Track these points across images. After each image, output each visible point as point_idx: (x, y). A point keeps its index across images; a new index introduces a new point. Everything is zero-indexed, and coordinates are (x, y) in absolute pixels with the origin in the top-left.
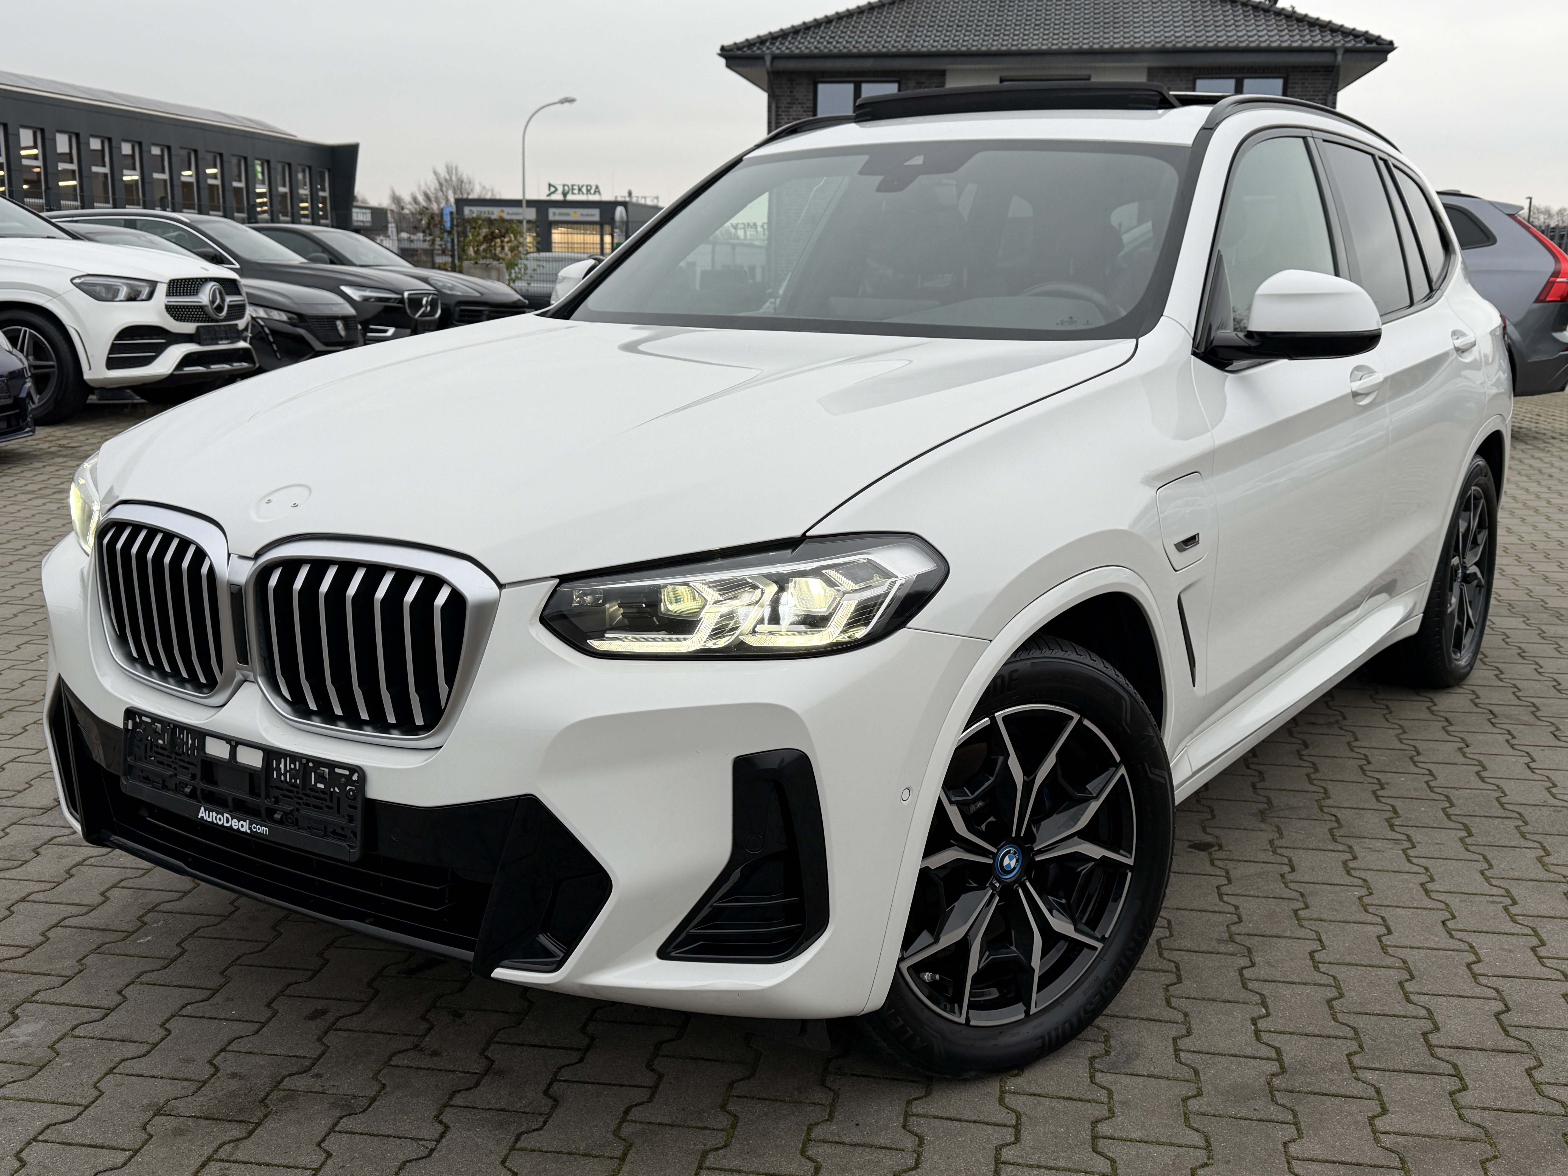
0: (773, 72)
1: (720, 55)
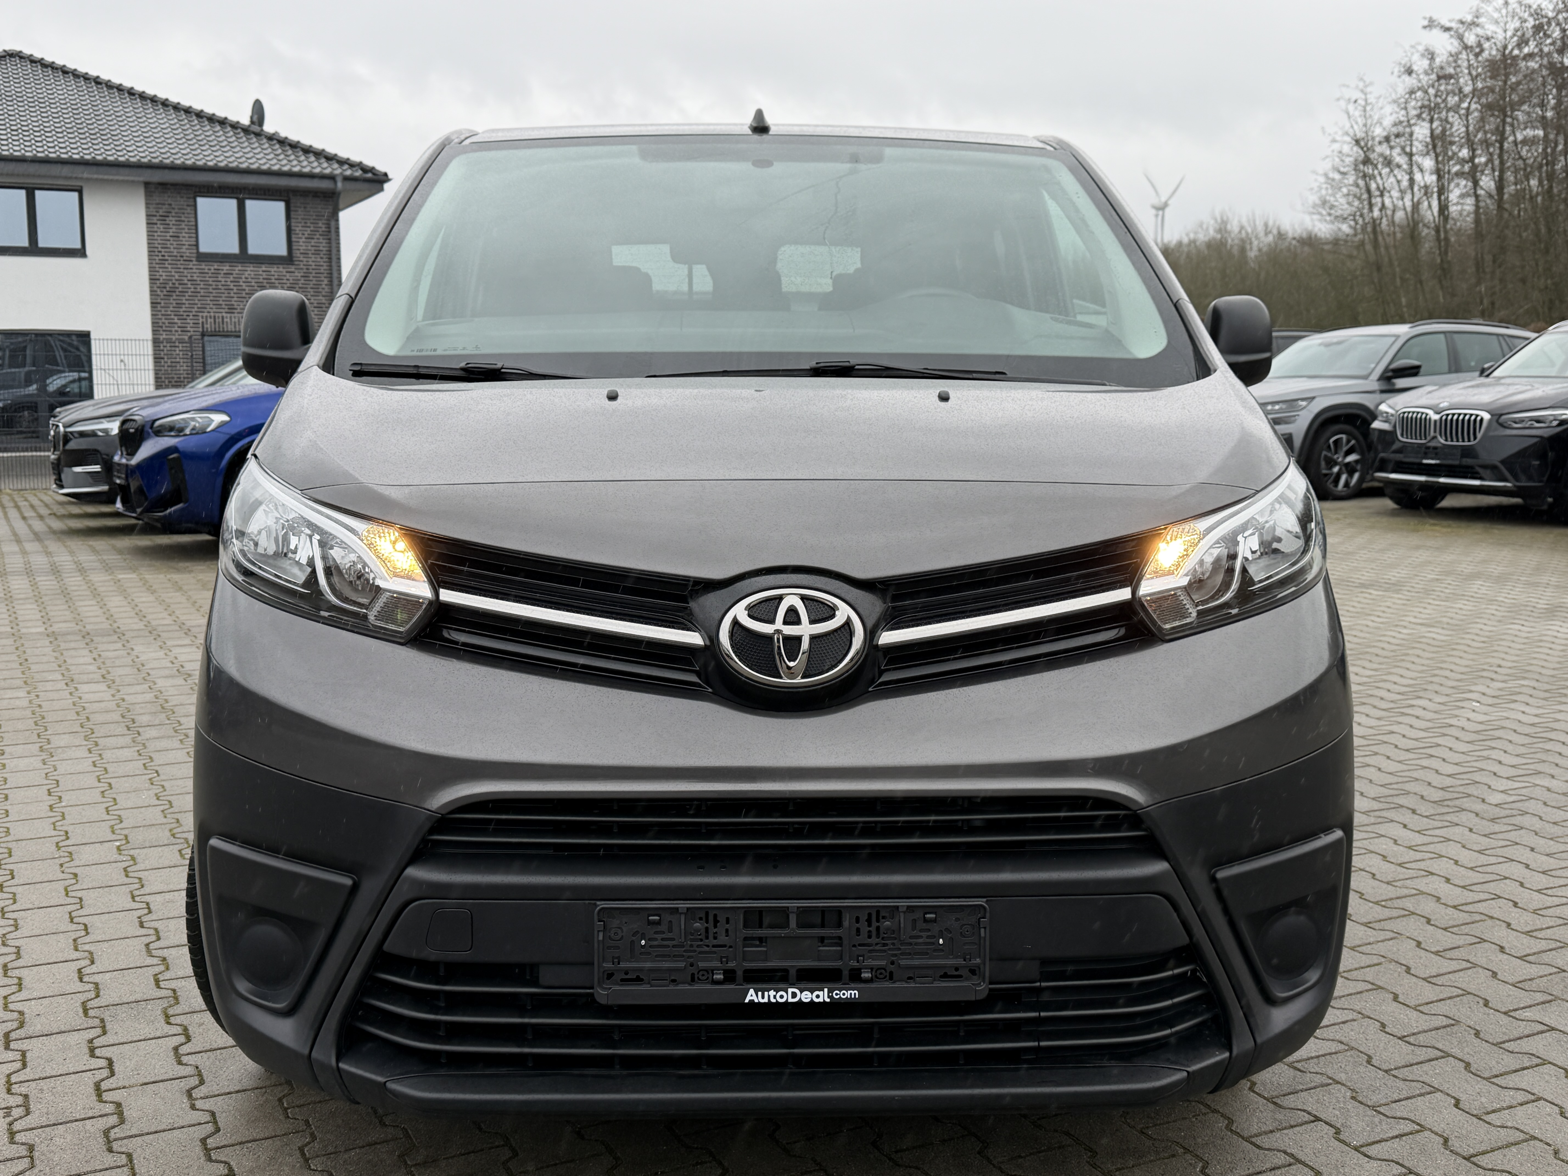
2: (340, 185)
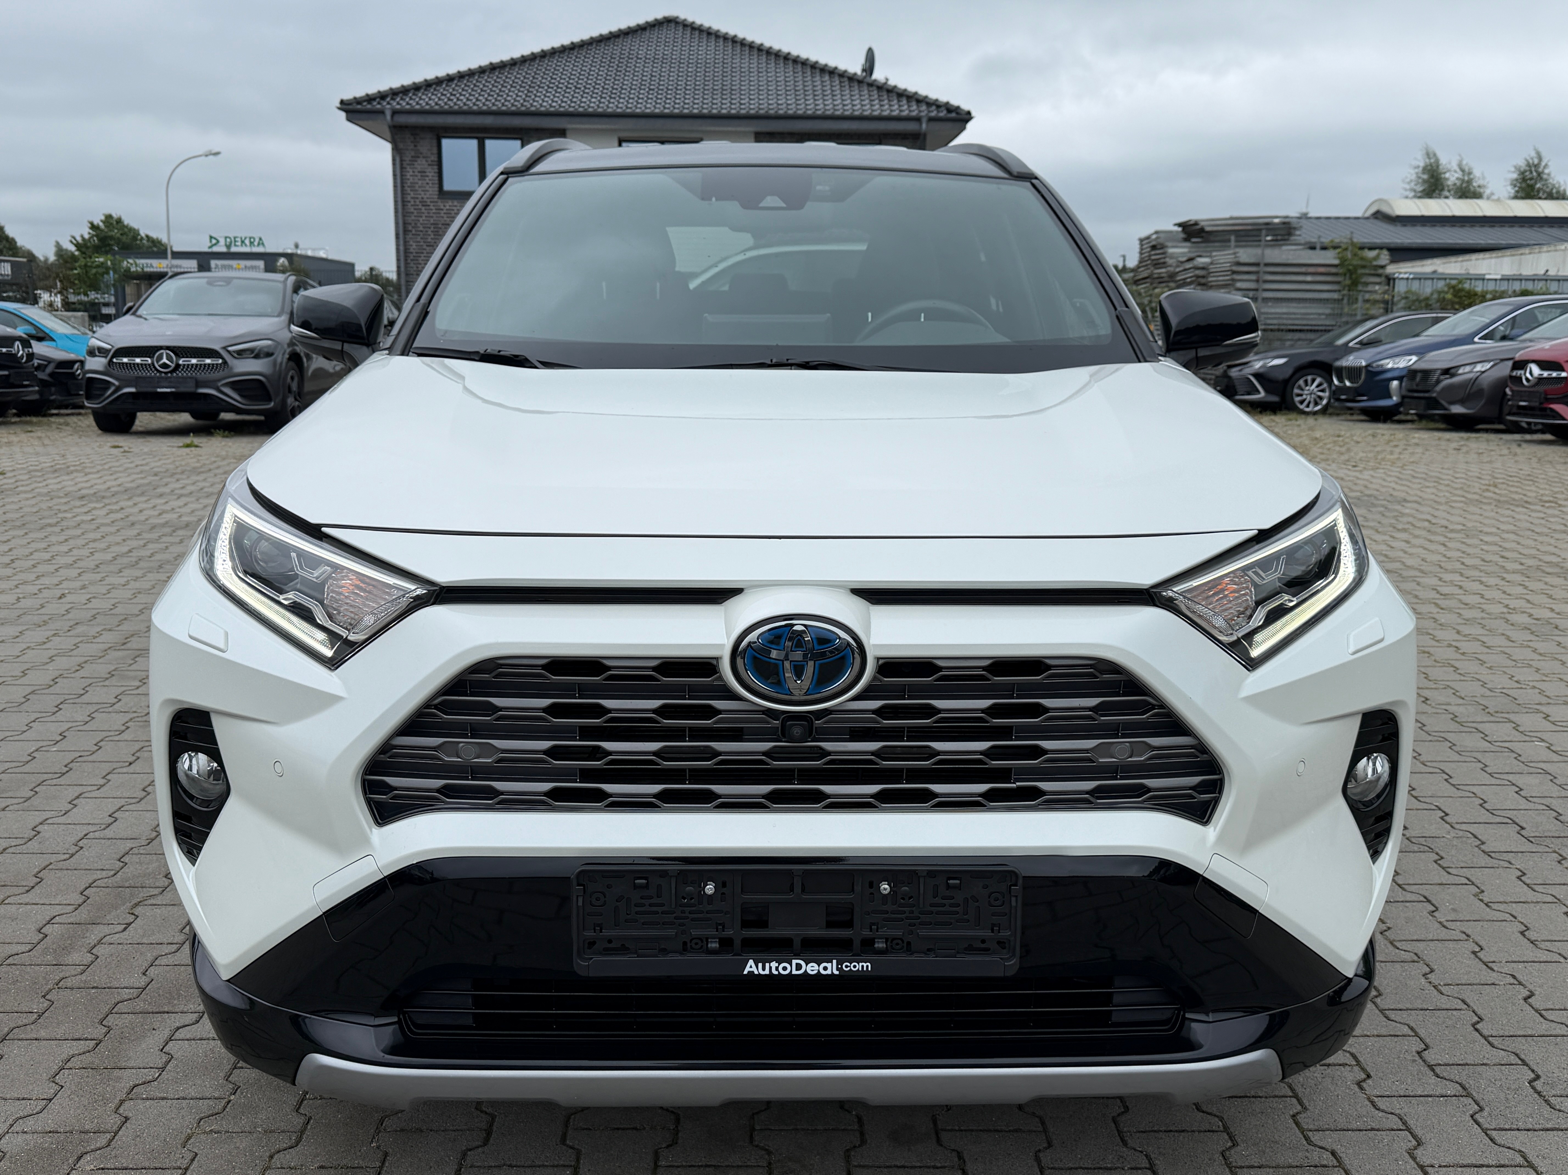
1: (339, 108)
2: (924, 126)
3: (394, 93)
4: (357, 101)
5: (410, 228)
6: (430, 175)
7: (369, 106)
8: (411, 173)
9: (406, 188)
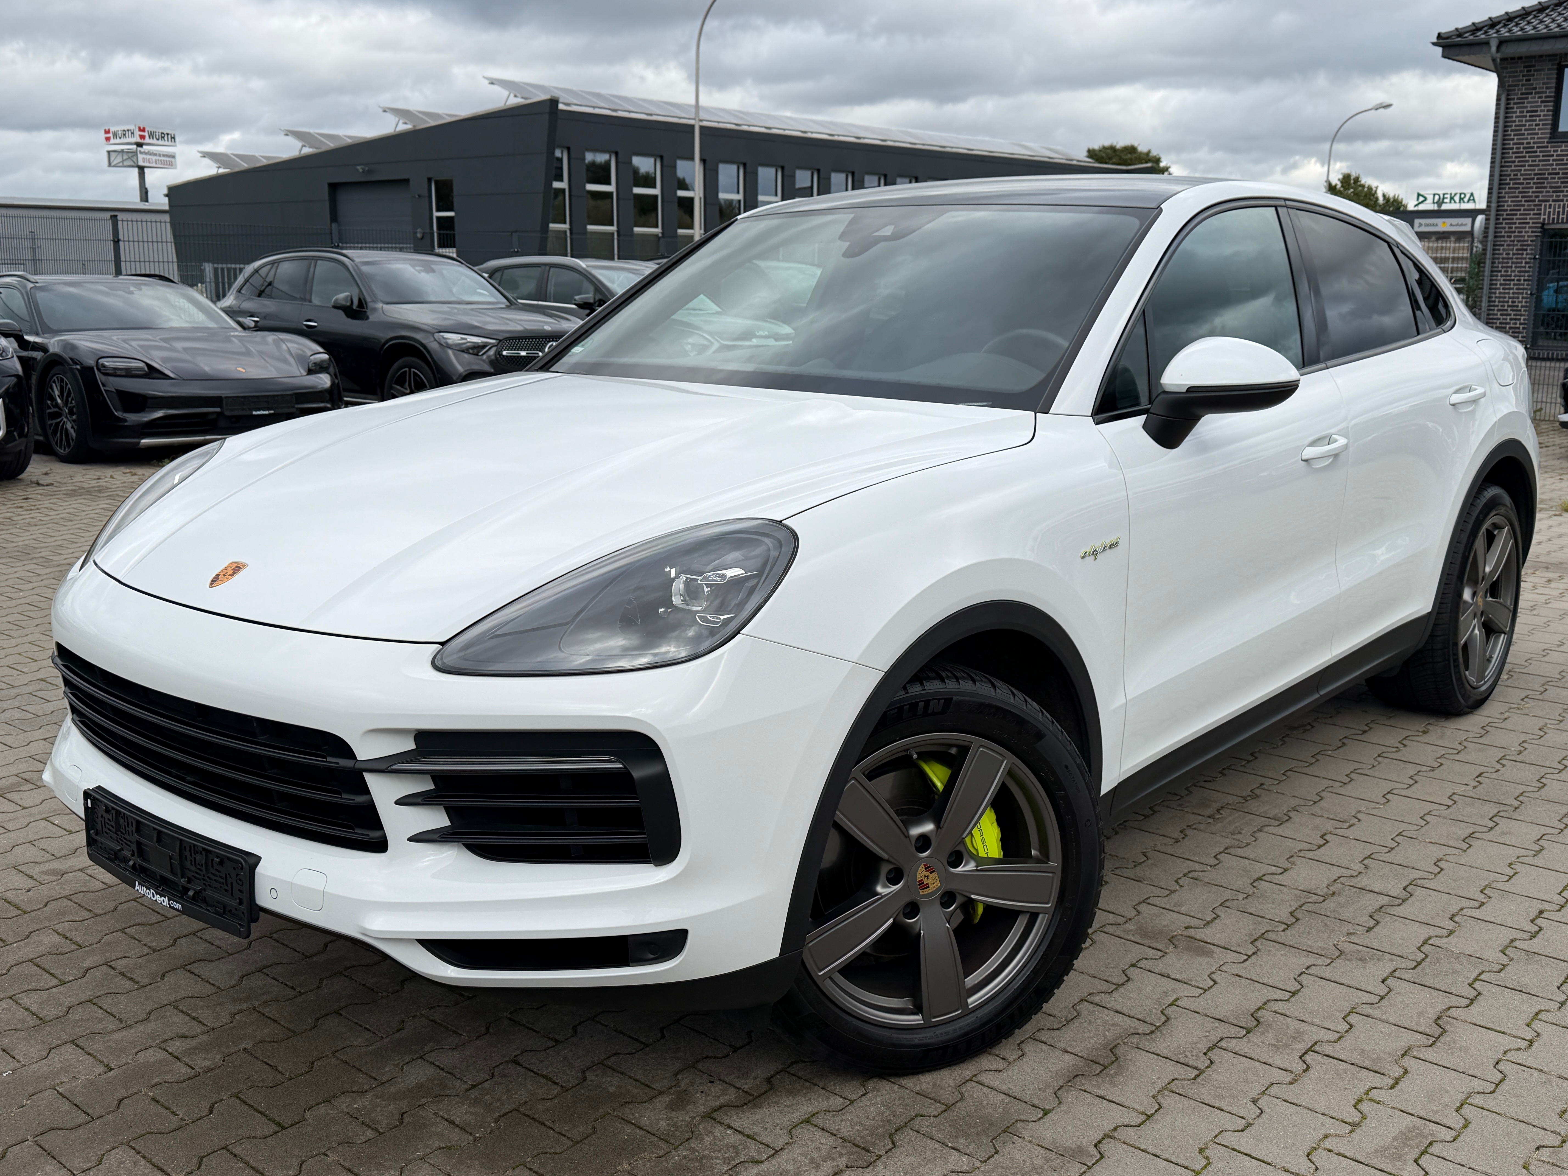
0: (1502, 60)
1: (1434, 44)
3: (1509, 18)
4: (1459, 33)
5: (1508, 181)
6: (1542, 114)
7: (1471, 37)
8: (1518, 114)
9: (1509, 133)
